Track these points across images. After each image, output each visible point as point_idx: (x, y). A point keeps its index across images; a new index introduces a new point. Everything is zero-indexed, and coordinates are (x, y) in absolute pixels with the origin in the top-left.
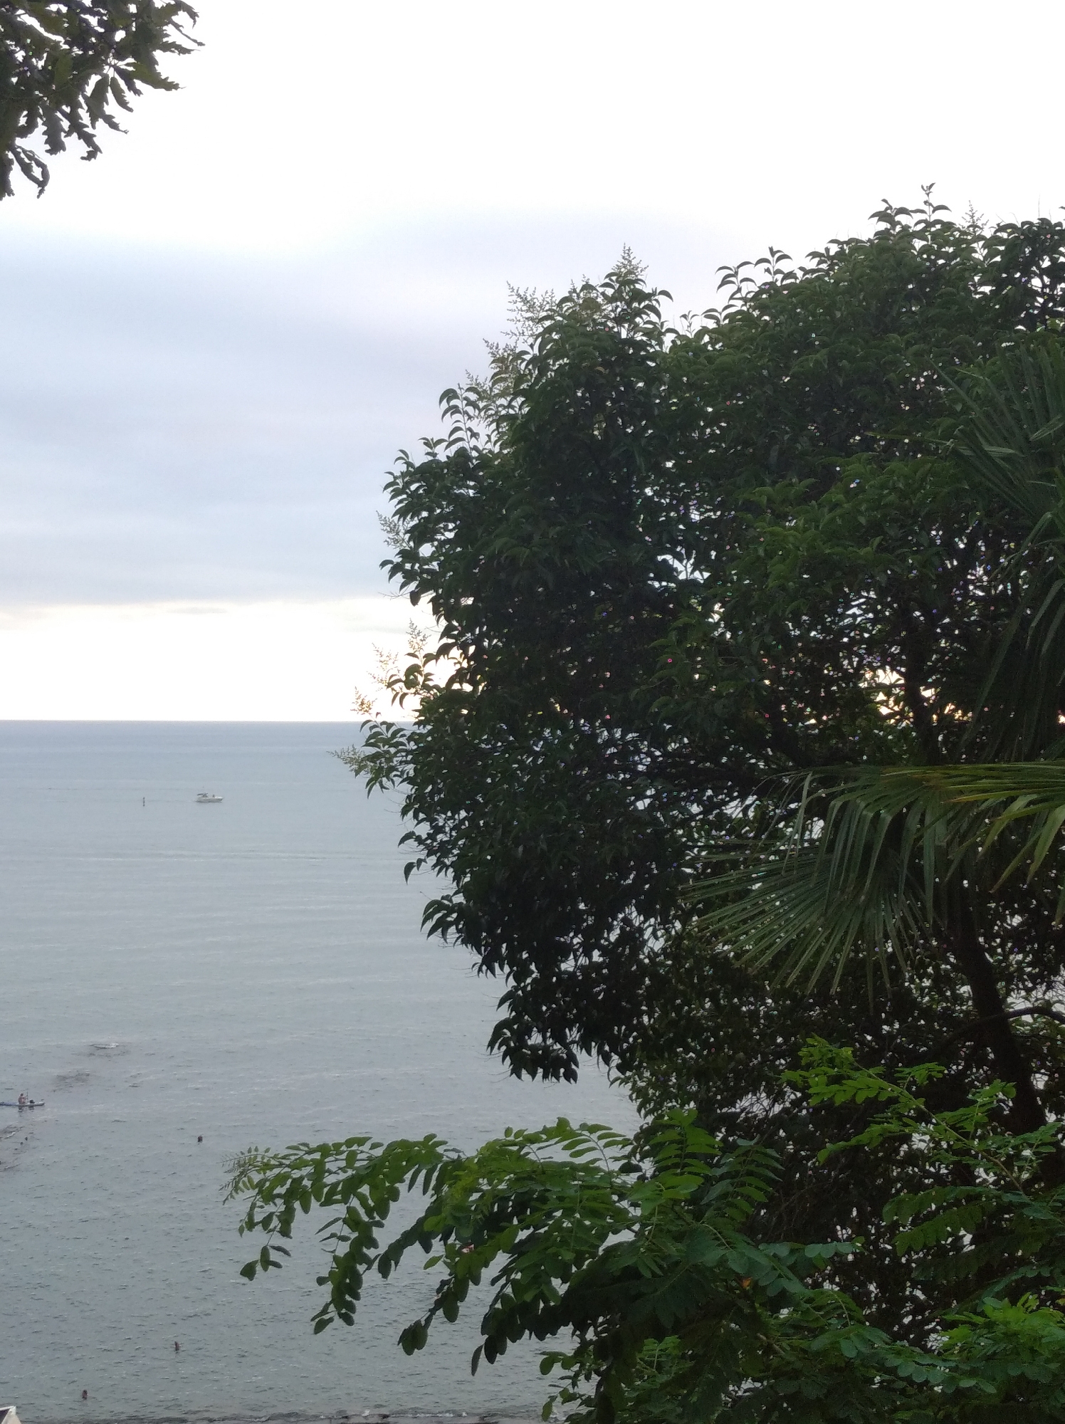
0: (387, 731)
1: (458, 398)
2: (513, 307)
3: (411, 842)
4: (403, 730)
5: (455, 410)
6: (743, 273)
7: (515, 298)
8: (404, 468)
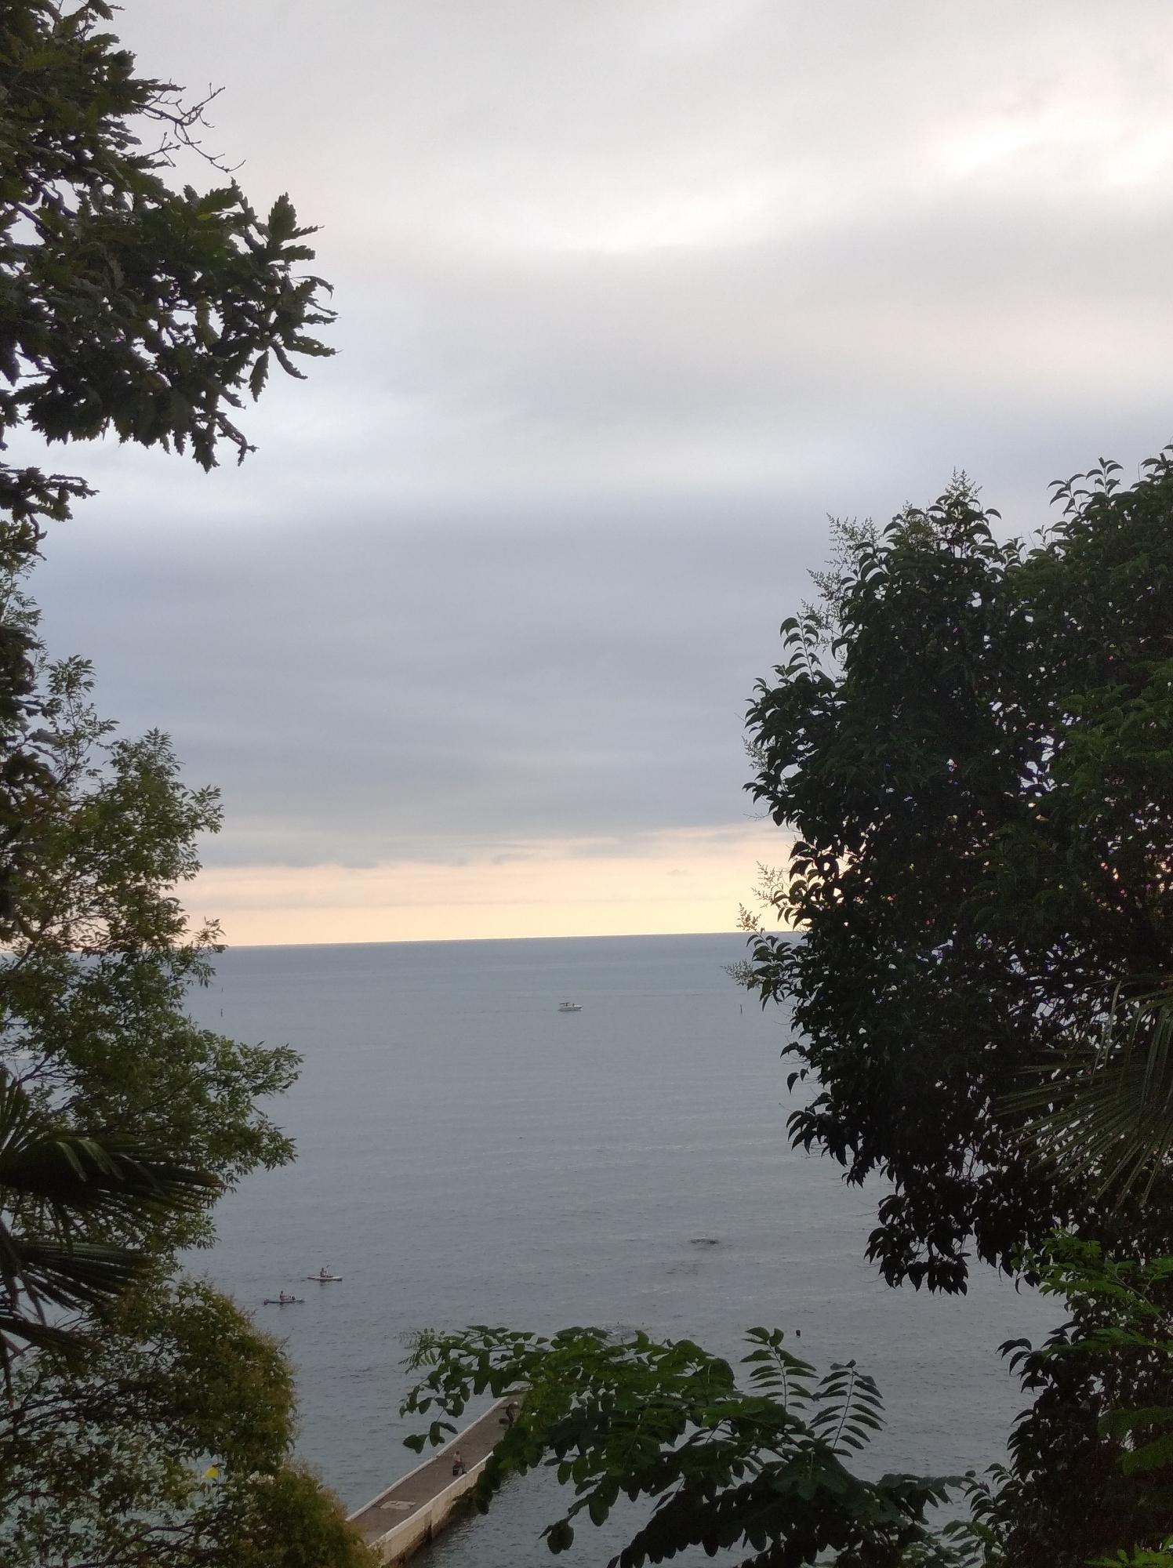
0: (773, 945)
1: (798, 626)
2: (835, 536)
3: (795, 1052)
4: (787, 944)
5: (794, 638)
6: (1075, 486)
7: (835, 528)
8: (763, 694)
